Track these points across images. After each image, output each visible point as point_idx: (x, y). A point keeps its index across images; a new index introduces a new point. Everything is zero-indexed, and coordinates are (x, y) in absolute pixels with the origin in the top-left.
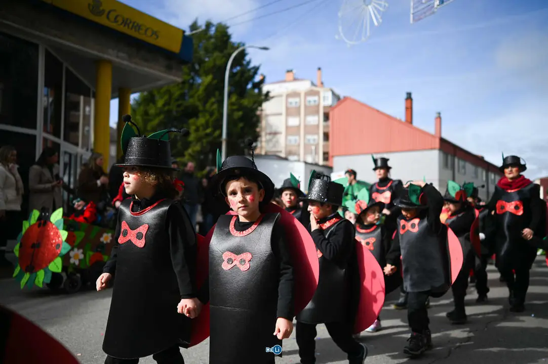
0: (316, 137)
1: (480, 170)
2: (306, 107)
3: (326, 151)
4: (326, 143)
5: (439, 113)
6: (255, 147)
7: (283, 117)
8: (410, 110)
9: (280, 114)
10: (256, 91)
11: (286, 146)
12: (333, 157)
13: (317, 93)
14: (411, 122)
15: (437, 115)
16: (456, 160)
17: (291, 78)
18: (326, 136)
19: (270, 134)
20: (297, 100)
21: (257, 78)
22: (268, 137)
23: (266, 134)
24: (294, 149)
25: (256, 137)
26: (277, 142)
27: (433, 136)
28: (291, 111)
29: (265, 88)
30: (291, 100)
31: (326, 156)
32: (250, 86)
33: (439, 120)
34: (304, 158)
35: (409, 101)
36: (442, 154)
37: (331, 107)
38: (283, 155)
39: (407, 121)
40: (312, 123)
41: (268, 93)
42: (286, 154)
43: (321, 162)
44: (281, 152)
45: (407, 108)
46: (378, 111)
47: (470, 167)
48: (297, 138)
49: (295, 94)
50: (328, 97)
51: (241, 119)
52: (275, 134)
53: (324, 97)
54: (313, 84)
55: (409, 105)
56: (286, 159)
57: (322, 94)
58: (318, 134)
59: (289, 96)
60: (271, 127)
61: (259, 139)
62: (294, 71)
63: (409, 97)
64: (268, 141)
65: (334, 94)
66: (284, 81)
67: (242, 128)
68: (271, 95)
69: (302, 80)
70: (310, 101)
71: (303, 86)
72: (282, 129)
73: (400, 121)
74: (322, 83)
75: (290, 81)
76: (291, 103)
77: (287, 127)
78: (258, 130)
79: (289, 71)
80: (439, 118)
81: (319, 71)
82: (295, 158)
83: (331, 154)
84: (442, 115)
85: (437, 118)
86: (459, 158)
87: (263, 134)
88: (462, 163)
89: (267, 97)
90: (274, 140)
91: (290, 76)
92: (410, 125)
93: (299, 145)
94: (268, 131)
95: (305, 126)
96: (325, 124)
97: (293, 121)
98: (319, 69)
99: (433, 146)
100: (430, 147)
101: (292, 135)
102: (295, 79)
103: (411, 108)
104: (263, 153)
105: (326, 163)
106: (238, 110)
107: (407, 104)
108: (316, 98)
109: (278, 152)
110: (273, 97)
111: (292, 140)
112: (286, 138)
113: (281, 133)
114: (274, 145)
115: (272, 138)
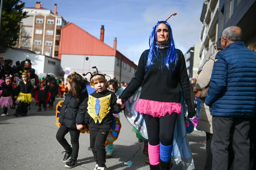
0: (51, 42)
1: (132, 68)
2: (46, 24)
3: (57, 50)
4: (57, 46)
5: (116, 38)
6: (15, 44)
7: (33, 29)
8: (103, 34)
9: (32, 27)
10: (18, 11)
11: (33, 45)
12: (61, 54)
13: (54, 18)
14: (103, 41)
15: (115, 39)
16: (123, 62)
17: (39, 7)
18: (57, 43)
19: (25, 37)
20: (42, 20)
21: (19, 4)
22: (23, 39)
23: (22, 37)
24: (38, 48)
25: (16, 38)
26: (29, 42)
27: (113, 49)
28: (37, 26)
29: (24, 10)
30: (38, 19)
31: (57, 53)
32: (14, 7)
33: (115, 41)
34: (44, 53)
35: (103, 30)
36: (116, 59)
37: (61, 27)
38: (31, 50)
39: (100, 40)
40: (50, 34)
41: (25, 13)
42: (33, 49)
43: (53, 56)
44: (30, 48)
45: (101, 34)
46: (87, 33)
47: (128, 67)
48: (41, 41)
49: (41, 16)
50: (60, 21)
51: (7, 26)
52: (28, 37)
53: (58, 21)
54: (51, 12)
55: (102, 32)
56: (33, 52)
57: (56, 19)
58: (53, 41)
59: (37, 17)
60: (26, 33)
61: (17, 39)
62: (41, 3)
63: (103, 28)
64: (23, 41)
65: (63, 20)
66: (35, 8)
67: (8, 32)
68: (27, 14)
69: (45, 9)
70: (49, 22)
71: (46, 13)
72: (32, 35)
73: (98, 40)
74: (57, 13)
75: (38, 9)
76: (38, 21)
77: (35, 34)
78: (18, 34)
79: (37, 3)
80: (116, 40)
81: (56, 6)
82: (38, 53)
83: (60, 53)
84: (117, 40)
85: (115, 40)
86: (124, 62)
87: (20, 36)
88: (125, 64)
89: (25, 15)
90: (27, 41)
91: (38, 6)
92: (102, 42)
93: (41, 45)
94: (23, 35)
95: (45, 36)
96: (57, 35)
97: (39, 32)
98: (56, 5)
99: (113, 55)
100: (111, 55)
101: (37, 39)
102: (41, 8)
103: (104, 34)
104: (19, 48)
105: (56, 57)
106: (6, 20)
107: (101, 31)
108: (53, 21)
109: (28, 48)
110: (28, 16)
111: (37, 42)
112: (34, 41)
113: (31, 37)
114: (27, 44)
115: (26, 40)
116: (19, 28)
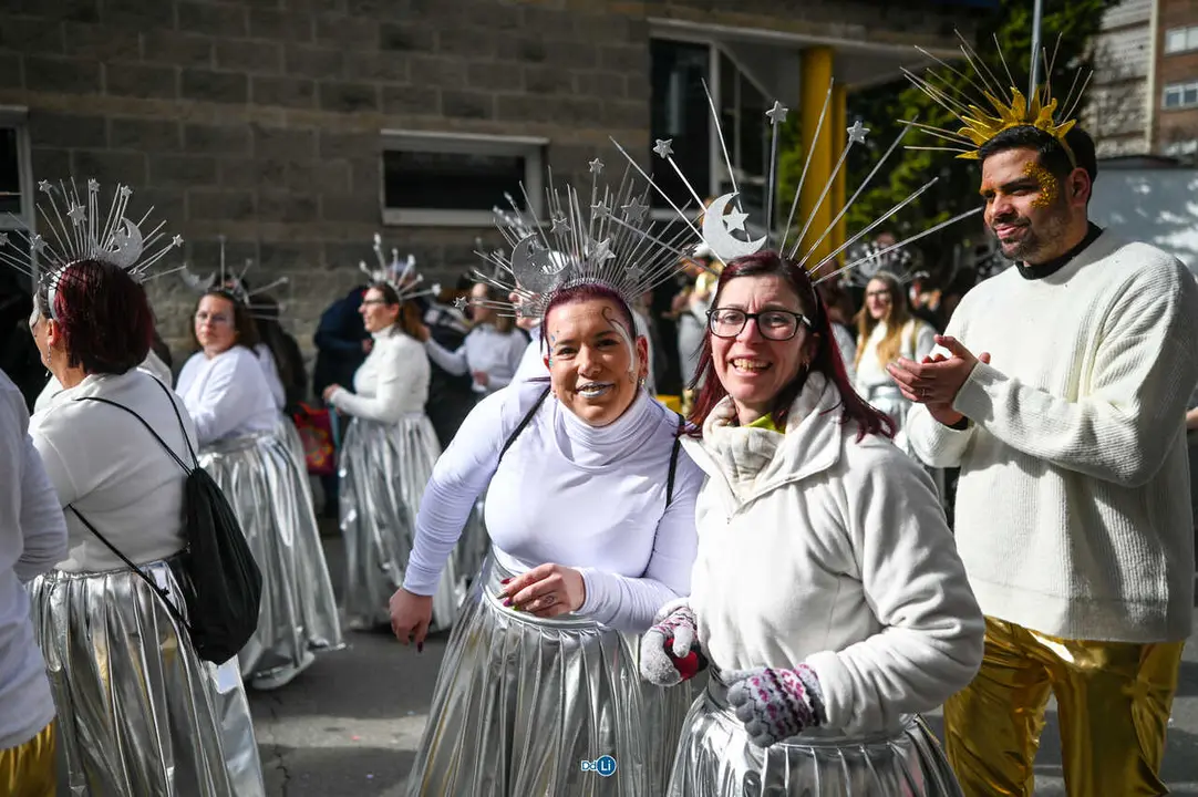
7: (1152, 31)
9: (1144, 24)
11: (1157, 112)
19: (1111, 85)
24: (1184, 121)
26: (1137, 111)
28: (1174, 13)
42: (1154, 141)
44: (1141, 134)
60: (1117, 70)
72: (1148, 67)
77: (1163, 58)
90: (1124, 107)
97: (1185, 40)
101: (1176, 81)
109: (1130, 134)
111: (1176, 95)
112: (1158, 92)
113: (1143, 79)
114: (1125, 119)
115: (1120, 101)
116: (1088, 66)
